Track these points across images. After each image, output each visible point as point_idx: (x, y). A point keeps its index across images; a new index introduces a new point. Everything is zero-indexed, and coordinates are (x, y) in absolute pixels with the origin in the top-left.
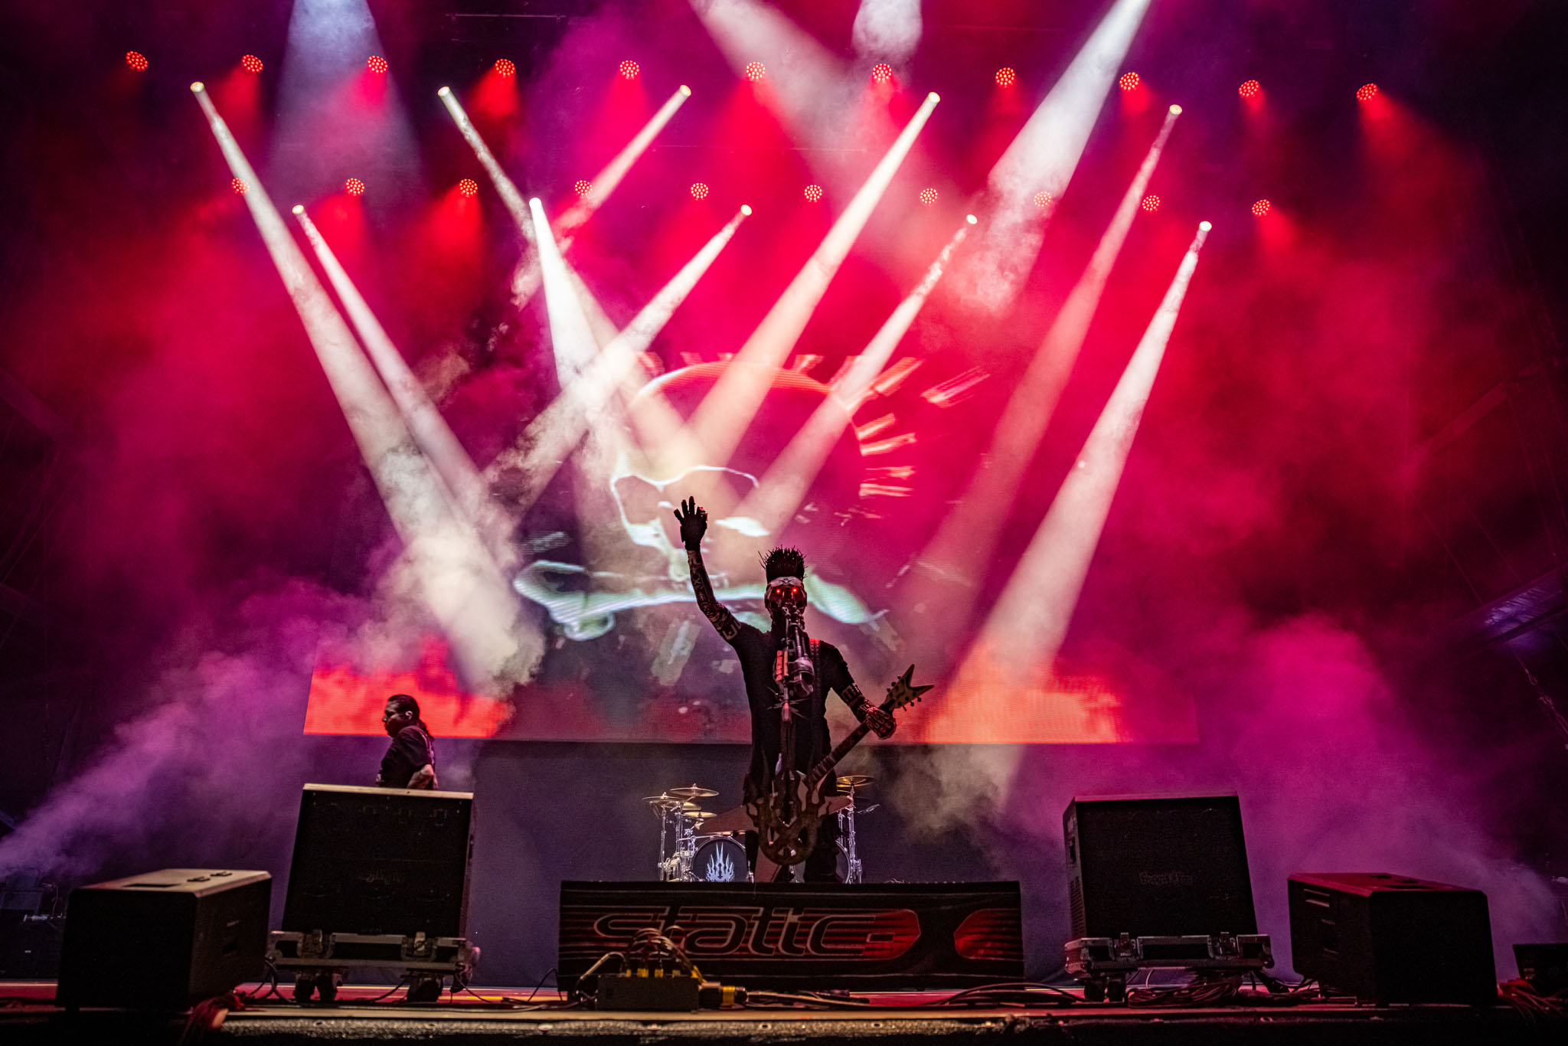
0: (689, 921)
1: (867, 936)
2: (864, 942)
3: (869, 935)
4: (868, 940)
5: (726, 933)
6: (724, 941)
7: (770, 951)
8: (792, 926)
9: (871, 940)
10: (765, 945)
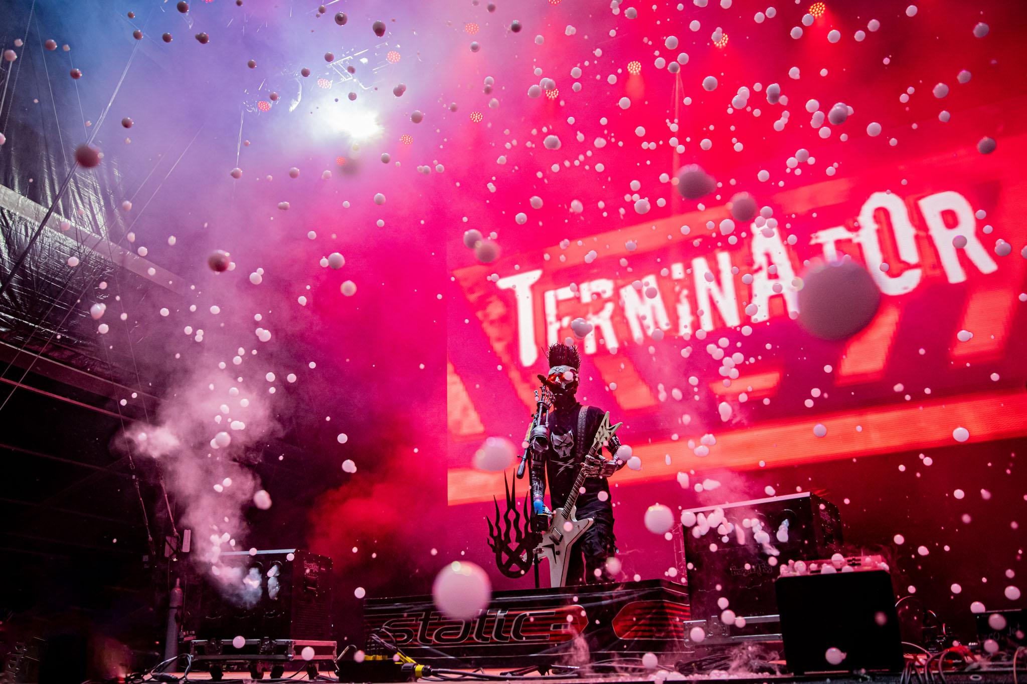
0: (436, 621)
1: (550, 626)
2: (549, 630)
3: (552, 625)
4: (551, 629)
5: (459, 628)
6: (458, 634)
7: (487, 639)
8: (500, 621)
9: (553, 629)
10: (484, 635)
